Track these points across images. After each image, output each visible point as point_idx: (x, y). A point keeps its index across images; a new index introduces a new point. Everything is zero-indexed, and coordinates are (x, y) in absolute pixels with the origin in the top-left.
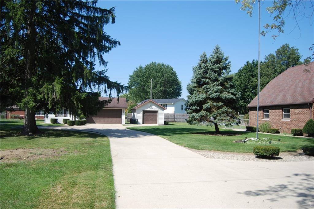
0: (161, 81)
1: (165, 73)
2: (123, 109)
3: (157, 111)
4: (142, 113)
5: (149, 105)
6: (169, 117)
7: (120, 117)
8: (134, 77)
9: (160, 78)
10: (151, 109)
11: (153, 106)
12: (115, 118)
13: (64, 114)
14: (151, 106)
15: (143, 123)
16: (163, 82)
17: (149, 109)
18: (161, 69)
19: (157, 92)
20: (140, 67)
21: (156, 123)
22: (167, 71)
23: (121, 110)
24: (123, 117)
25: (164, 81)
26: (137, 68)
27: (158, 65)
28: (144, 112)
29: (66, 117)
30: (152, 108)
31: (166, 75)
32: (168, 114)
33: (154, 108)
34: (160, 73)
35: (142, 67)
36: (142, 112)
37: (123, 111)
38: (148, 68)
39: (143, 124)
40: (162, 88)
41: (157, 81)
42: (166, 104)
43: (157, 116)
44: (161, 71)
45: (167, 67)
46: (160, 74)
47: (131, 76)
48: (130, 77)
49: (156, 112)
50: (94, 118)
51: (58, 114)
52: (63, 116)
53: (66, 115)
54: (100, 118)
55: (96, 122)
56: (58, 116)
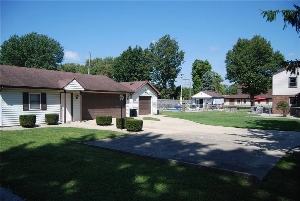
3: (151, 96)
4: (138, 99)
5: (145, 88)
11: (148, 90)
12: (117, 109)
15: (139, 114)
17: (144, 94)
21: (150, 113)
24: (128, 106)
30: (147, 93)
36: (138, 97)
43: (150, 103)
49: (149, 98)
50: (91, 110)
51: (29, 104)
52: (41, 109)
53: (46, 105)
54: (98, 109)
55: (93, 118)
56: (29, 109)
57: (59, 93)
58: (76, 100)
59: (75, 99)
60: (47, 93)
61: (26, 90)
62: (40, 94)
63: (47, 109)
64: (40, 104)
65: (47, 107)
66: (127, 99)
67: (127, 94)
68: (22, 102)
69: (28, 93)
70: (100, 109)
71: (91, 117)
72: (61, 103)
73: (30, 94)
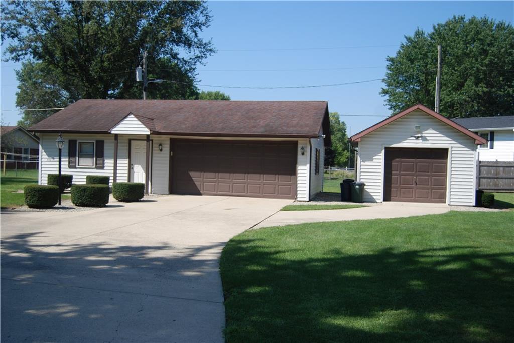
0: (478, 68)
1: (491, 44)
2: (300, 141)
3: (446, 150)
4: (381, 157)
5: (413, 124)
6: (502, 175)
7: (293, 172)
8: (400, 62)
9: (477, 60)
10: (420, 141)
11: (431, 131)
12: (272, 176)
13: (97, 157)
14: (420, 129)
15: (387, 198)
16: (485, 68)
17: (410, 143)
18: (478, 33)
19: (465, 100)
20: (418, 34)
21: (441, 198)
22: (496, 39)
23: (295, 144)
24: (303, 172)
25: (487, 66)
26: (406, 38)
27: (472, 21)
28: (392, 155)
29: (103, 168)
30: (424, 139)
31: (494, 49)
32: (497, 162)
33: (434, 139)
34: (477, 44)
35: (423, 33)
36: (383, 152)
37: (302, 148)
38: (440, 34)
39: (385, 200)
40: (482, 89)
41: (466, 69)
42: (492, 133)
43: (444, 170)
44: (480, 39)
45: (498, 26)
46: (475, 47)
47: (392, 60)
48: (388, 63)
49: (442, 154)
50: (198, 173)
51: (77, 158)
52: (94, 167)
53: (104, 161)
54: (217, 174)
55: (201, 192)
56: (77, 166)
57: (128, 141)
58: (159, 154)
59: (157, 152)
60: (105, 141)
61: (73, 137)
62: (94, 143)
63: (105, 168)
64: (93, 158)
65: (106, 165)
66: (299, 153)
67: (299, 142)
68: (67, 154)
69: (75, 141)
70: (221, 174)
71: (199, 191)
72: (129, 158)
73: (79, 143)
